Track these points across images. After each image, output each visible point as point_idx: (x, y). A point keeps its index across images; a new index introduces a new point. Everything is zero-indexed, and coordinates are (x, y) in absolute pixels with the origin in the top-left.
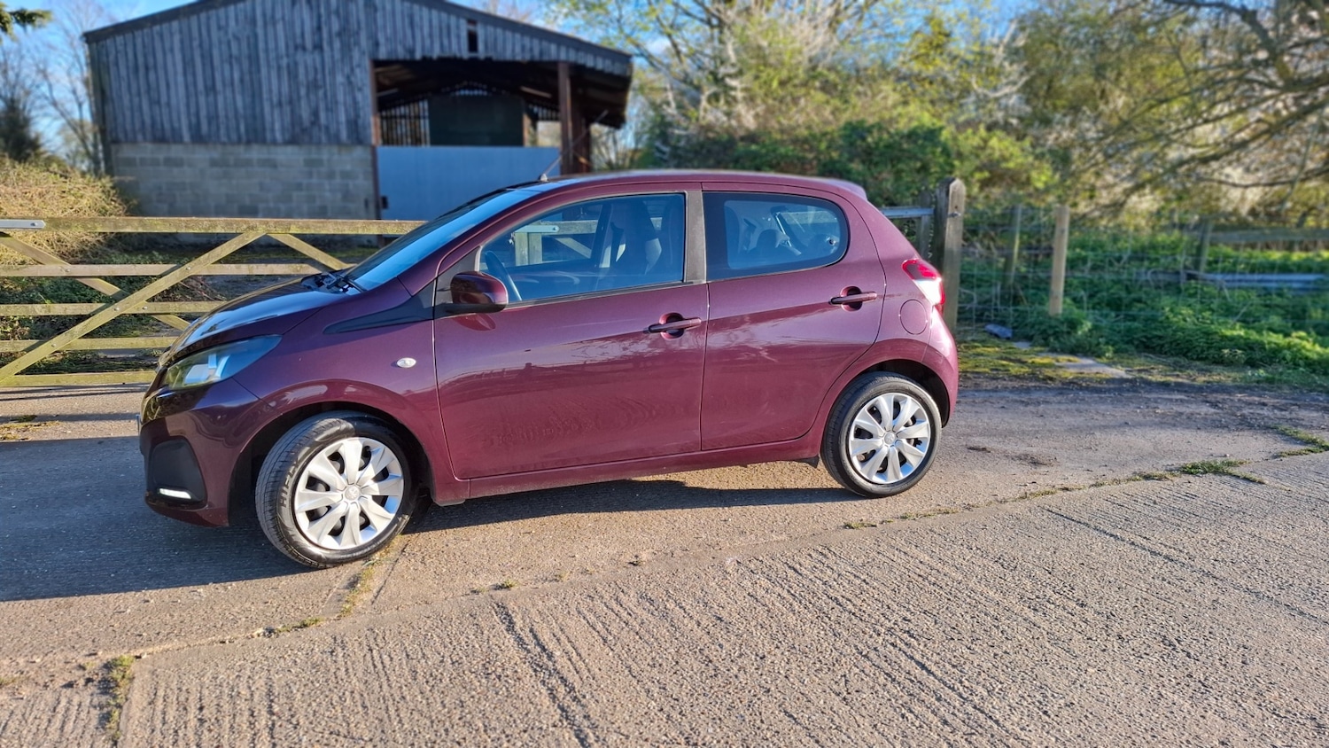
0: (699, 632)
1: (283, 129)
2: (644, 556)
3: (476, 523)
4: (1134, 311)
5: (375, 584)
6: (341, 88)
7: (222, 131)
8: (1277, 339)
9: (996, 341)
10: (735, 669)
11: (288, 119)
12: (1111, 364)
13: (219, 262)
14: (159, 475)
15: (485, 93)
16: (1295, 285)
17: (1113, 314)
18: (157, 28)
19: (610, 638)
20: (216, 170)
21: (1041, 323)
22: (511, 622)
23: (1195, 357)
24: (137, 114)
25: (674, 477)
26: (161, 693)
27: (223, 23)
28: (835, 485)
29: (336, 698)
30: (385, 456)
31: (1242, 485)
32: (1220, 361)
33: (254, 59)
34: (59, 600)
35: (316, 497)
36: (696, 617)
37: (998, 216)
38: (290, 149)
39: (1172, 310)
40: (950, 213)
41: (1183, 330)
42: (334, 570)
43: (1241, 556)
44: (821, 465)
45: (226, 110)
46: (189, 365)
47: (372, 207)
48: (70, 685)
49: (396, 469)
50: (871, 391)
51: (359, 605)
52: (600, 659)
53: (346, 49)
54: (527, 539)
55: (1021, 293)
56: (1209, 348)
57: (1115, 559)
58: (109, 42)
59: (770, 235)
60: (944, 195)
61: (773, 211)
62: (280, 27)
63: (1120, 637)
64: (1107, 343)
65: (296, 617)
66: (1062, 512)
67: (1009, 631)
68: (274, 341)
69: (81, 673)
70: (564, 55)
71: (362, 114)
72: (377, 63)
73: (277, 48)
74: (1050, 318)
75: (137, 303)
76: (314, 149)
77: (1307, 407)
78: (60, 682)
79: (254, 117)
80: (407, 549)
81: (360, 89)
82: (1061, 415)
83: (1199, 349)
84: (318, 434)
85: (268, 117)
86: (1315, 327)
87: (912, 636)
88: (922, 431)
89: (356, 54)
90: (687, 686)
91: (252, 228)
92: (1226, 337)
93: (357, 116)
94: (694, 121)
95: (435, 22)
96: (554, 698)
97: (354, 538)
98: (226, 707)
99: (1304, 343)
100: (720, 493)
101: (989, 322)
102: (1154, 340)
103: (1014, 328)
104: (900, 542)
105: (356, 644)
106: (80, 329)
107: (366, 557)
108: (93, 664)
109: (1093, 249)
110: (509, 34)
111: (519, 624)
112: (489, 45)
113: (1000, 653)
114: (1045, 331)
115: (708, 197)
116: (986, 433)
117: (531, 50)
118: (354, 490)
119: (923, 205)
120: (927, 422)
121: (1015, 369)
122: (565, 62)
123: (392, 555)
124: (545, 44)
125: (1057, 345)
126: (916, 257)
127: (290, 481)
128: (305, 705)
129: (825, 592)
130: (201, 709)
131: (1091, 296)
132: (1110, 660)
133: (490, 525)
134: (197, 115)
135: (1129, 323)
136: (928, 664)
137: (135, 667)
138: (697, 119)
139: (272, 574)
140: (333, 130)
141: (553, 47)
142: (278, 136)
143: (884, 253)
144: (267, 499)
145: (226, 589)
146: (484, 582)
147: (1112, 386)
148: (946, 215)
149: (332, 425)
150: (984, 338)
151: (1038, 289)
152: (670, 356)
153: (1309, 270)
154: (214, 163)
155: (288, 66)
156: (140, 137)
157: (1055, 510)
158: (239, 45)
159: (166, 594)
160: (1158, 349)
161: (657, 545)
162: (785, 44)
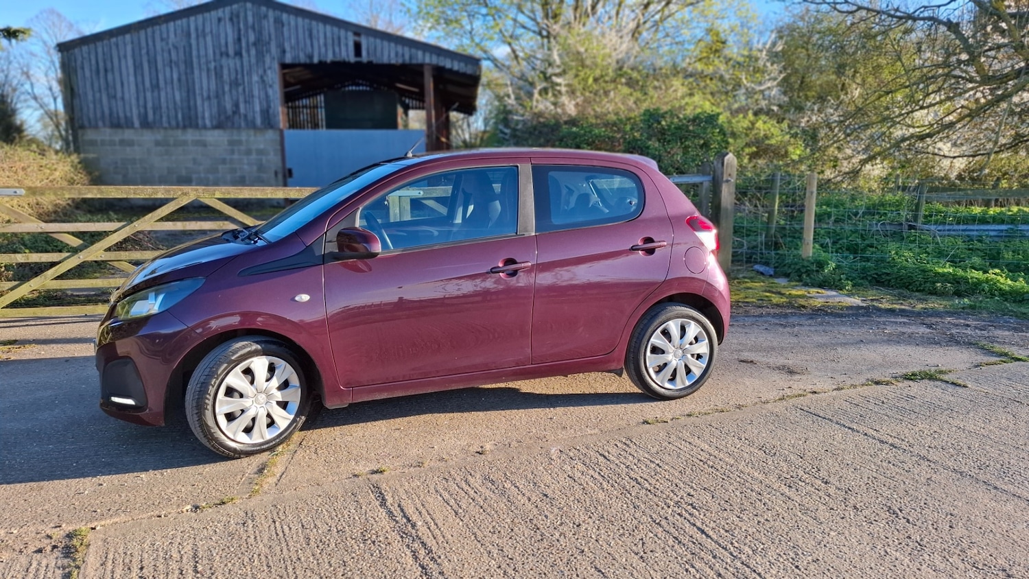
0: (529, 506)
1: (211, 117)
2: (488, 447)
3: (358, 422)
4: (868, 254)
5: (278, 470)
6: (257, 85)
7: (164, 119)
8: (978, 275)
9: (762, 278)
10: (557, 535)
11: (215, 110)
12: (850, 295)
13: (162, 219)
14: (111, 386)
15: (368, 89)
16: (992, 234)
17: (852, 257)
18: (113, 40)
19: (461, 511)
20: (159, 148)
21: (796, 264)
22: (383, 499)
23: (915, 289)
24: (98, 106)
25: (511, 385)
26: (111, 556)
27: (165, 36)
28: (637, 390)
29: (246, 560)
30: (286, 370)
31: (951, 388)
32: (934, 292)
33: (189, 63)
34: (32, 484)
35: (233, 402)
36: (528, 494)
37: (763, 181)
38: (217, 132)
39: (896, 253)
40: (725, 179)
41: (905, 268)
42: (247, 459)
43: (949, 444)
44: (625, 375)
45: (167, 102)
46: (134, 301)
47: (280, 177)
48: (40, 551)
49: (295, 380)
50: (662, 317)
51: (266, 487)
52: (452, 527)
53: (260, 56)
54: (397, 434)
55: (781, 241)
56: (925, 282)
57: (851, 446)
58: (77, 51)
59: (585, 198)
60: (720, 165)
61: (587, 179)
62: (209, 38)
63: (855, 507)
64: (847, 279)
65: (216, 496)
66: (811, 410)
67: (770, 503)
68: (200, 282)
69: (48, 541)
70: (429, 59)
71: (272, 105)
72: (284, 66)
73: (206, 55)
74: (803, 260)
75: (96, 252)
76: (235, 132)
77: (1001, 327)
78: (32, 548)
79: (189, 108)
80: (304, 443)
81: (271, 86)
82: (812, 335)
83: (918, 283)
84: (234, 354)
85: (200, 109)
86: (1007, 266)
87: (694, 508)
88: (703, 348)
89: (268, 59)
90: (520, 548)
91: (185, 194)
92: (939, 273)
93: (269, 107)
94: (528, 109)
95: (329, 34)
96: (416, 558)
97: (262, 434)
98: (161, 567)
99: (999, 278)
100: (548, 396)
101: (756, 263)
102: (883, 277)
103: (775, 267)
104: (686, 435)
105: (263, 517)
106: (51, 272)
107: (271, 449)
108: (58, 534)
109: (836, 207)
110: (386, 43)
111: (390, 500)
112: (371, 52)
113: (762, 520)
114: (799, 269)
115: (536, 169)
116: (754, 349)
117: (403, 55)
118: (262, 397)
119: (704, 173)
120: (707, 341)
121: (776, 299)
122: (429, 64)
123: (291, 447)
124: (413, 51)
125: (809, 281)
126: (697, 214)
127: (212, 390)
128: (222, 565)
129: (627, 474)
130: (142, 568)
131: (834, 243)
132: (847, 526)
133: (369, 423)
134: (145, 107)
135: (864, 264)
136: (706, 529)
137: (90, 536)
138: (531, 108)
139: (198, 463)
140: (250, 117)
141: (420, 53)
142: (208, 123)
143: (672, 211)
144: (195, 404)
145: (162, 474)
146: (363, 468)
147: (850, 312)
148: (722, 181)
149: (244, 347)
150: (752, 275)
151: (794, 237)
152: (510, 291)
153: (1002, 222)
154: (157, 143)
155: (215, 68)
156: (100, 124)
157: (806, 408)
158: (178, 53)
159: (116, 478)
160: (886, 283)
161: (498, 438)
162: (597, 50)
